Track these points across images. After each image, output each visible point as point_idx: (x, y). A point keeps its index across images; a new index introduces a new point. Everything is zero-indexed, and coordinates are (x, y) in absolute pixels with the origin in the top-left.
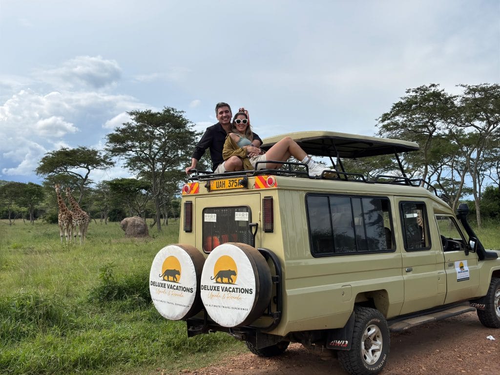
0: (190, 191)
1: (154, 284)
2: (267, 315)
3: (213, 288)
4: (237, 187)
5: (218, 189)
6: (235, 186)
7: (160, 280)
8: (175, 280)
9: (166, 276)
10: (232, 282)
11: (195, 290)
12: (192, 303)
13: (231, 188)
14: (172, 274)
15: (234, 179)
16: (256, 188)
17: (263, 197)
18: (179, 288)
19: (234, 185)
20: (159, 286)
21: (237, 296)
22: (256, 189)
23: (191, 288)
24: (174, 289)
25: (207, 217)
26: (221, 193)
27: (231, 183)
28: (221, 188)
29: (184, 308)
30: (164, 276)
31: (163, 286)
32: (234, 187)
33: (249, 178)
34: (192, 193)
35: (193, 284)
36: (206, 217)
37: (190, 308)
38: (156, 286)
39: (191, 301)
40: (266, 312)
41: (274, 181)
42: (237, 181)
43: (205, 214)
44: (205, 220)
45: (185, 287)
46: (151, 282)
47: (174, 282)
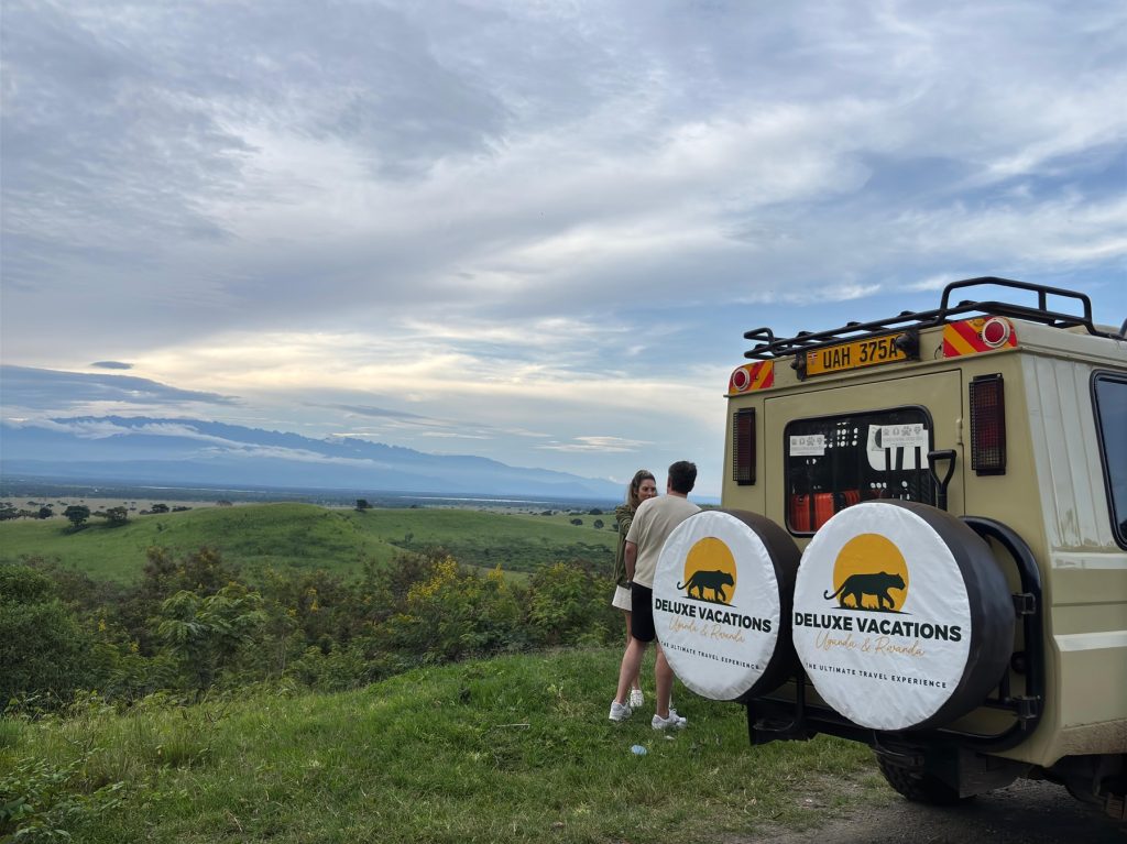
0: (750, 385)
1: (663, 605)
2: (999, 704)
3: (833, 622)
4: (887, 359)
5: (829, 370)
6: (881, 357)
7: (680, 597)
8: (720, 597)
9: (696, 588)
10: (892, 605)
11: (775, 626)
12: (768, 659)
13: (868, 362)
14: (711, 581)
15: (877, 340)
16: (948, 355)
17: (968, 378)
18: (731, 618)
19: (876, 357)
20: (678, 612)
21: (910, 647)
22: (945, 359)
23: (766, 621)
24: (719, 621)
25: (798, 445)
26: (837, 381)
27: (869, 350)
28: (837, 368)
29: (746, 669)
30: (691, 588)
31: (689, 611)
32: (876, 359)
33: (922, 331)
34: (756, 387)
35: (771, 611)
36: (794, 444)
37: (763, 671)
38: (671, 611)
39: (765, 652)
40: (995, 695)
41: (1007, 331)
42: (887, 345)
43: (792, 438)
44: (793, 453)
45: (747, 618)
46: (658, 600)
47: (717, 601)
